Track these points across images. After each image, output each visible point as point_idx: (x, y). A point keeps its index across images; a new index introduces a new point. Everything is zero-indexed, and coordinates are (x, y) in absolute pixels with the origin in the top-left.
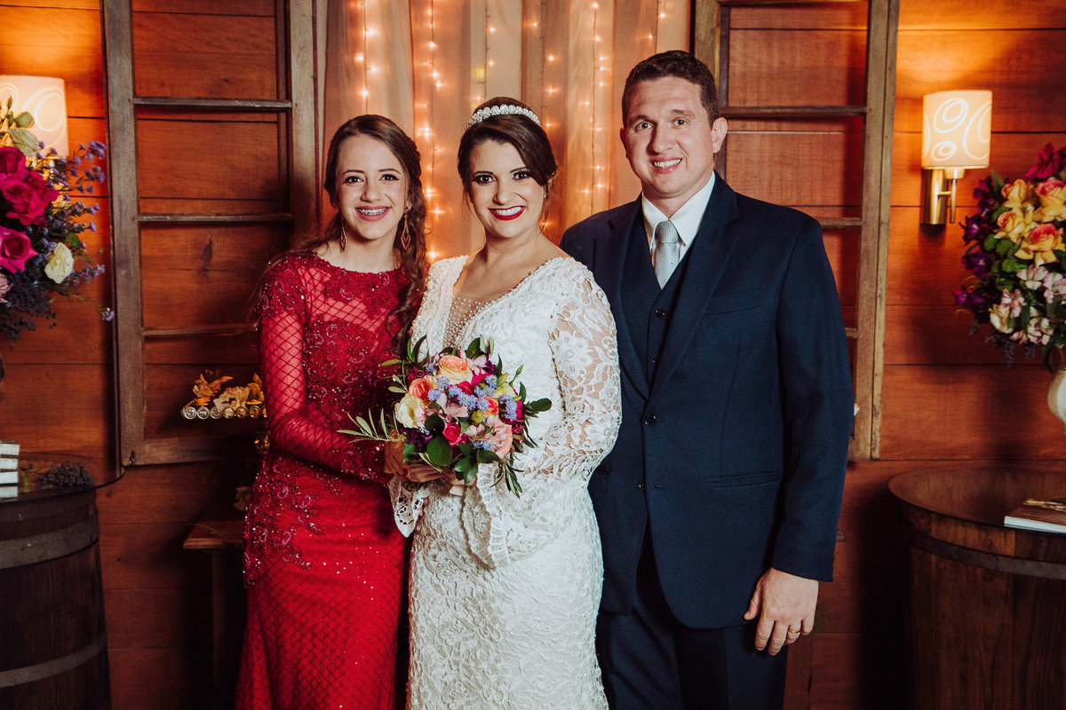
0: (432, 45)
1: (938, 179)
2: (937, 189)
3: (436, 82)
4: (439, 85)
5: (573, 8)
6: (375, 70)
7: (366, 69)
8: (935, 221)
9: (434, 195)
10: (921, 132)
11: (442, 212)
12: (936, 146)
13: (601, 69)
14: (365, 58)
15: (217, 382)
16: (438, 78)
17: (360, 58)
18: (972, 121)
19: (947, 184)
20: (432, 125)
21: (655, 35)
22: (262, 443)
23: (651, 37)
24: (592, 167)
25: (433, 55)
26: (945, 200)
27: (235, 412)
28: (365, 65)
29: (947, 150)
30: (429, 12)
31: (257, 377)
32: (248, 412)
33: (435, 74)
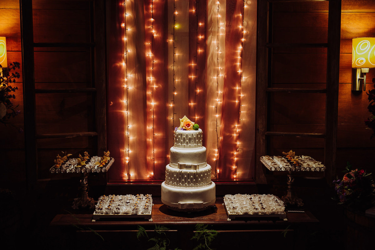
0: (152, 20)
1: (359, 72)
2: (358, 76)
3: (154, 34)
4: (155, 35)
5: (209, 3)
6: (129, 30)
7: (126, 29)
8: (357, 89)
9: (154, 80)
10: (352, 53)
11: (157, 86)
12: (358, 59)
13: (221, 28)
14: (125, 25)
15: (65, 157)
16: (155, 33)
17: (123, 25)
18: (371, 50)
19: (362, 74)
20: (153, 52)
21: (243, 14)
22: (83, 181)
23: (241, 15)
24: (217, 68)
25: (153, 23)
26: (361, 81)
27: (71, 170)
28: (126, 28)
29: (362, 61)
30: (151, 6)
31: (80, 155)
32: (76, 171)
33: (154, 31)
